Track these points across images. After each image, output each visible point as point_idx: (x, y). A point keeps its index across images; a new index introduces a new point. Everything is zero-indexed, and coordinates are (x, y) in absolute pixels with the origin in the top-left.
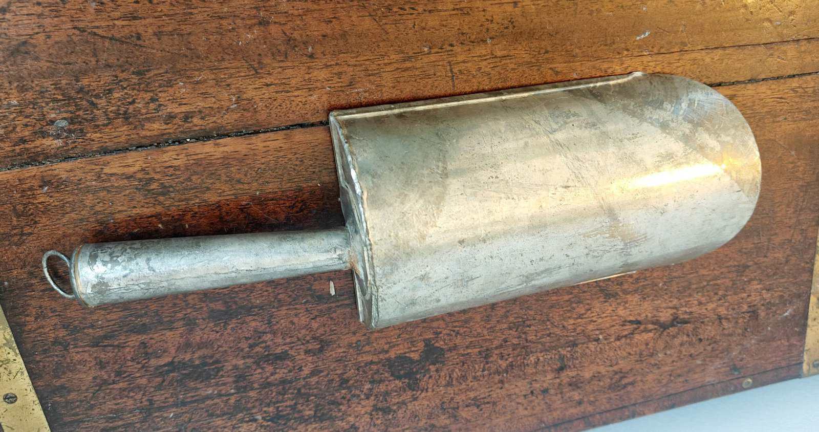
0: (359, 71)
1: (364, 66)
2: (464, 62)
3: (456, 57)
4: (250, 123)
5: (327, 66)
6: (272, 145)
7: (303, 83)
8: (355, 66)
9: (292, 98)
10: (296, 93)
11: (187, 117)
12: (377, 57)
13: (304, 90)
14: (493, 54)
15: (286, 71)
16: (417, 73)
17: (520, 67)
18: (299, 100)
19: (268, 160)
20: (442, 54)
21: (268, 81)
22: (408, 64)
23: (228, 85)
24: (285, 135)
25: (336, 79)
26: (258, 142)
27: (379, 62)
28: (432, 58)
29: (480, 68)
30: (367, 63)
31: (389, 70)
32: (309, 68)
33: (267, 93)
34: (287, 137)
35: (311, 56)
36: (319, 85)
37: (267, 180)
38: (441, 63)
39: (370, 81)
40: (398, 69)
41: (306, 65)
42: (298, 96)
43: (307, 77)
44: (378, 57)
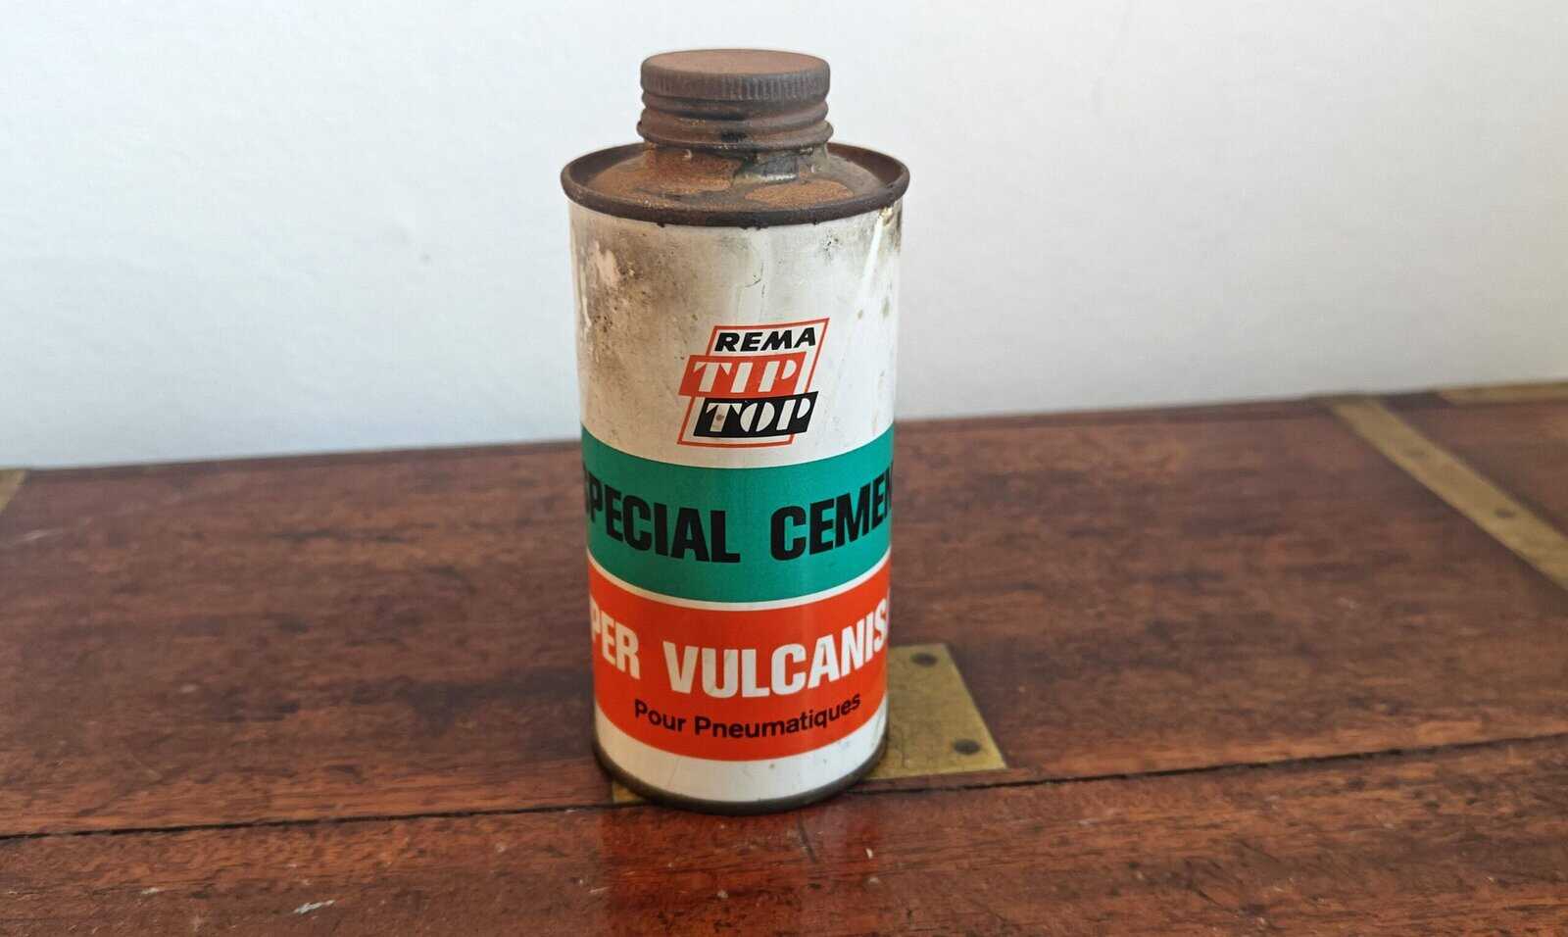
0: (1024, 847)
1: (1013, 854)
4: (1231, 781)
5: (1099, 853)
6: (1176, 754)
7: (1139, 830)
8: (1033, 855)
9: (1155, 810)
10: (1150, 817)
11: (1357, 785)
13: (1134, 821)
14: (711, 874)
18: (1140, 808)
21: (1214, 832)
23: (1292, 825)
24: (1156, 767)
25: (1071, 835)
26: (1206, 757)
27: (981, 860)
30: (1007, 859)
31: (954, 850)
32: (1134, 850)
33: (1211, 816)
34: (1150, 763)
35: (1134, 866)
36: (1105, 828)
39: (995, 834)
40: (935, 852)
41: (1142, 854)
42: (1144, 813)
43: (1135, 838)
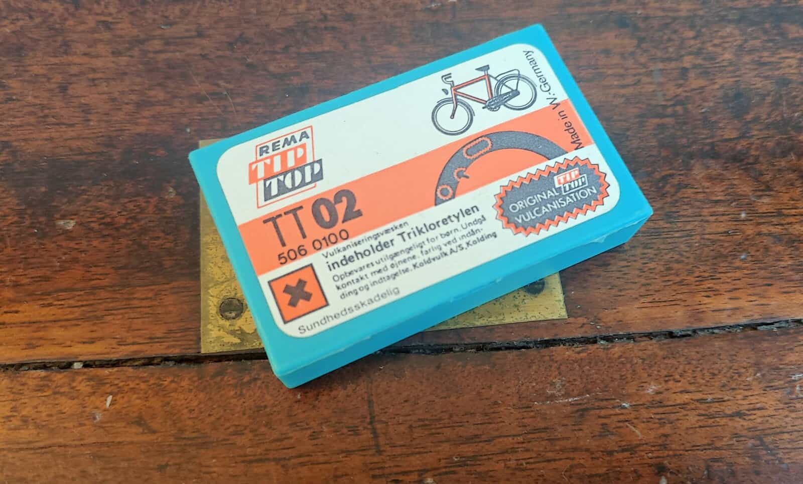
0: (568, 438)
1: (557, 448)
2: (348, 453)
3: (365, 464)
4: (765, 345)
6: (723, 302)
7: (673, 417)
8: (575, 450)
9: (692, 388)
10: (686, 397)
12: (533, 466)
13: (671, 403)
14: (283, 466)
15: (706, 442)
16: (448, 432)
17: (222, 437)
18: (679, 384)
19: (729, 275)
20: (395, 470)
21: (738, 424)
22: (468, 450)
24: (700, 320)
25: (612, 422)
27: (527, 455)
28: (416, 462)
29: (313, 437)
30: (550, 455)
31: (505, 439)
32: (664, 447)
33: (740, 399)
34: (697, 314)
37: (728, 238)
38: (398, 451)
39: (544, 417)
40: (488, 441)
41: (671, 453)
42: (681, 392)
44: (529, 466)
